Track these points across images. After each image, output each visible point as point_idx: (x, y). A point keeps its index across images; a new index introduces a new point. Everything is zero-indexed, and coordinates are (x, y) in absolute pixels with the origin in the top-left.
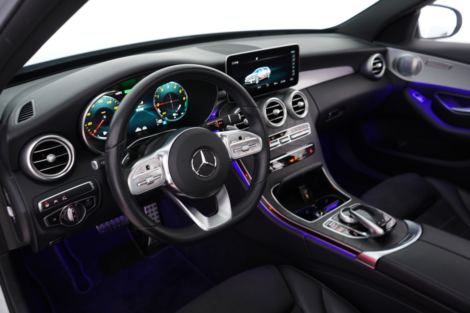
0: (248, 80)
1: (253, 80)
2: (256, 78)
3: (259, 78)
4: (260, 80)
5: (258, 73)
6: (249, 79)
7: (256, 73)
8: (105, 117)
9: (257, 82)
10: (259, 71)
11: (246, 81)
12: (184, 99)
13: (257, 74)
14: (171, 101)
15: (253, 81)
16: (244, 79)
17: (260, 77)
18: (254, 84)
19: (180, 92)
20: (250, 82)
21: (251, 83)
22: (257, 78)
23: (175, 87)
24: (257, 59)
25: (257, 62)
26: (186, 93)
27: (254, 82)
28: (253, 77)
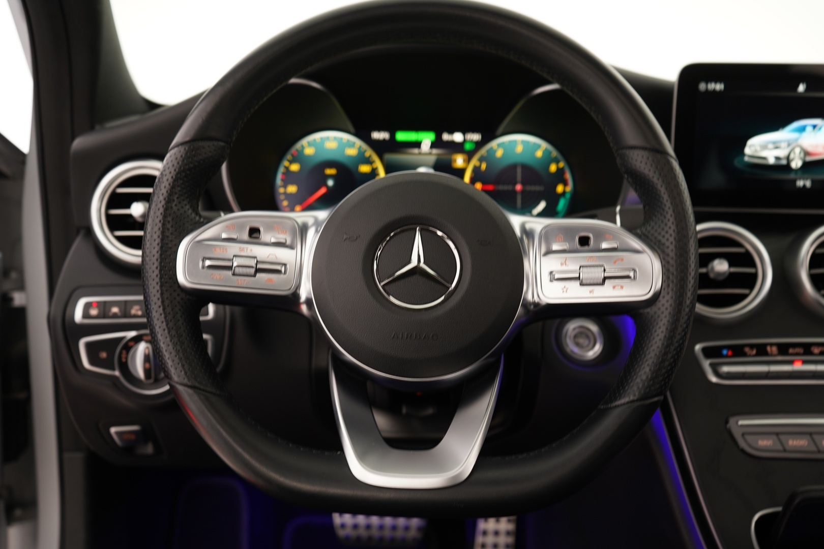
0: (758, 148)
1: (782, 153)
2: (792, 150)
3: (807, 153)
4: (809, 159)
5: (804, 135)
6: (764, 147)
7: (795, 135)
8: (330, 183)
9: (796, 164)
10: (809, 129)
11: (748, 151)
12: (560, 189)
13: (797, 140)
14: (519, 187)
15: (777, 158)
16: (744, 145)
17: (810, 149)
18: (783, 168)
19: (553, 168)
20: (764, 158)
21: (772, 161)
22: (798, 150)
23: (539, 154)
24: (801, 88)
25: (801, 98)
26: (568, 176)
27: (784, 162)
28: (778, 145)
